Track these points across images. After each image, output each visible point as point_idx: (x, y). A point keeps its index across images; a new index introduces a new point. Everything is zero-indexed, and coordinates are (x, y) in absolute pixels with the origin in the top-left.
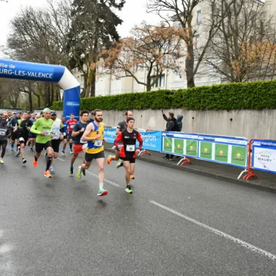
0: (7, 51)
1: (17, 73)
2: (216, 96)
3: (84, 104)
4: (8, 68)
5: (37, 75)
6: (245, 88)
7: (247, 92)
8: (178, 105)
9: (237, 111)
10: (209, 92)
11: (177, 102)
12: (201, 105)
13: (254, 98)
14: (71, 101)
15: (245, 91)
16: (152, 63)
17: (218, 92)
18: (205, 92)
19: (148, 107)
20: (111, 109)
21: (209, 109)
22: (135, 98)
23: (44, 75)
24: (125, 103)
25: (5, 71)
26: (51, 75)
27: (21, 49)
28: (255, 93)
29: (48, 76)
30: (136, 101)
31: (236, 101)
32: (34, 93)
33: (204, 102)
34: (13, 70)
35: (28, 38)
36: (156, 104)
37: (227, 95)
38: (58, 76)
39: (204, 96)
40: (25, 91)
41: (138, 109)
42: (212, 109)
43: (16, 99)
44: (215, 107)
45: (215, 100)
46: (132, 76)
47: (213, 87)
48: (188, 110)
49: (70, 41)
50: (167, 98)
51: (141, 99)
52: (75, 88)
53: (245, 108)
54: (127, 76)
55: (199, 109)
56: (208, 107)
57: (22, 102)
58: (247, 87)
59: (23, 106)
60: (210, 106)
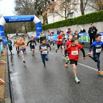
0: (15, 13)
1: (18, 20)
2: (88, 18)
3: (43, 28)
4: (15, 19)
5: (25, 20)
6: (98, 14)
7: (99, 15)
8: (75, 23)
9: (96, 23)
10: (85, 17)
11: (74, 22)
12: (83, 22)
13: (101, 17)
14: (38, 27)
15: (98, 15)
16: (66, 9)
17: (88, 16)
18: (84, 17)
19: (65, 26)
20: (52, 28)
21: (86, 23)
22: (60, 23)
23: (28, 19)
24: (57, 25)
25: (14, 20)
26: (30, 19)
27: (19, 11)
28: (102, 15)
29: (29, 19)
30: (60, 24)
31: (95, 19)
32: (27, 26)
33: (84, 21)
34: (17, 19)
35: (22, 6)
36: (67, 24)
37: (92, 17)
38: (32, 19)
39: (83, 19)
40: (23, 26)
41: (62, 27)
42: (87, 23)
43: (21, 29)
44: (88, 22)
45: (88, 20)
46: (59, 15)
47: (87, 15)
48: (79, 25)
49: (36, 5)
50: (71, 21)
51: (62, 23)
52: (39, 22)
53: (98, 21)
54: (58, 15)
55: (82, 24)
56: (85, 23)
57: (23, 30)
58: (98, 13)
59: (24, 32)
60: (86, 22)
